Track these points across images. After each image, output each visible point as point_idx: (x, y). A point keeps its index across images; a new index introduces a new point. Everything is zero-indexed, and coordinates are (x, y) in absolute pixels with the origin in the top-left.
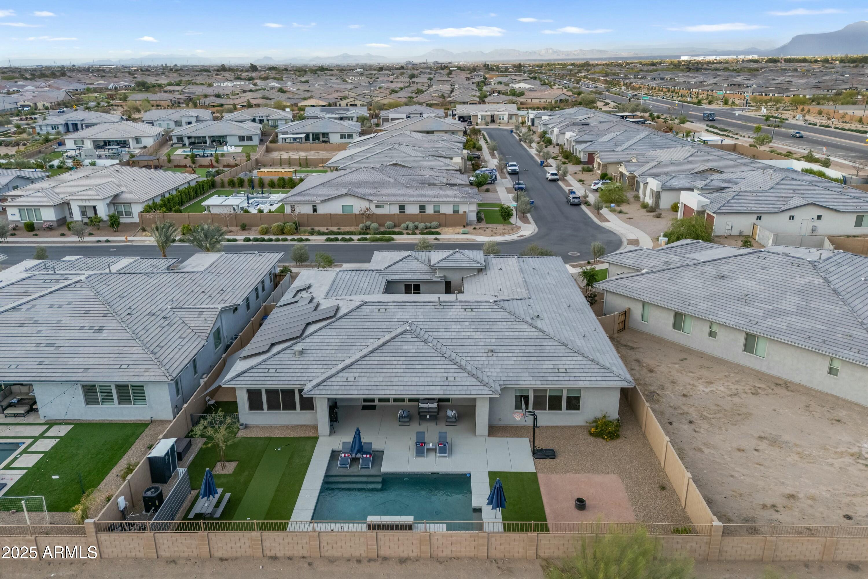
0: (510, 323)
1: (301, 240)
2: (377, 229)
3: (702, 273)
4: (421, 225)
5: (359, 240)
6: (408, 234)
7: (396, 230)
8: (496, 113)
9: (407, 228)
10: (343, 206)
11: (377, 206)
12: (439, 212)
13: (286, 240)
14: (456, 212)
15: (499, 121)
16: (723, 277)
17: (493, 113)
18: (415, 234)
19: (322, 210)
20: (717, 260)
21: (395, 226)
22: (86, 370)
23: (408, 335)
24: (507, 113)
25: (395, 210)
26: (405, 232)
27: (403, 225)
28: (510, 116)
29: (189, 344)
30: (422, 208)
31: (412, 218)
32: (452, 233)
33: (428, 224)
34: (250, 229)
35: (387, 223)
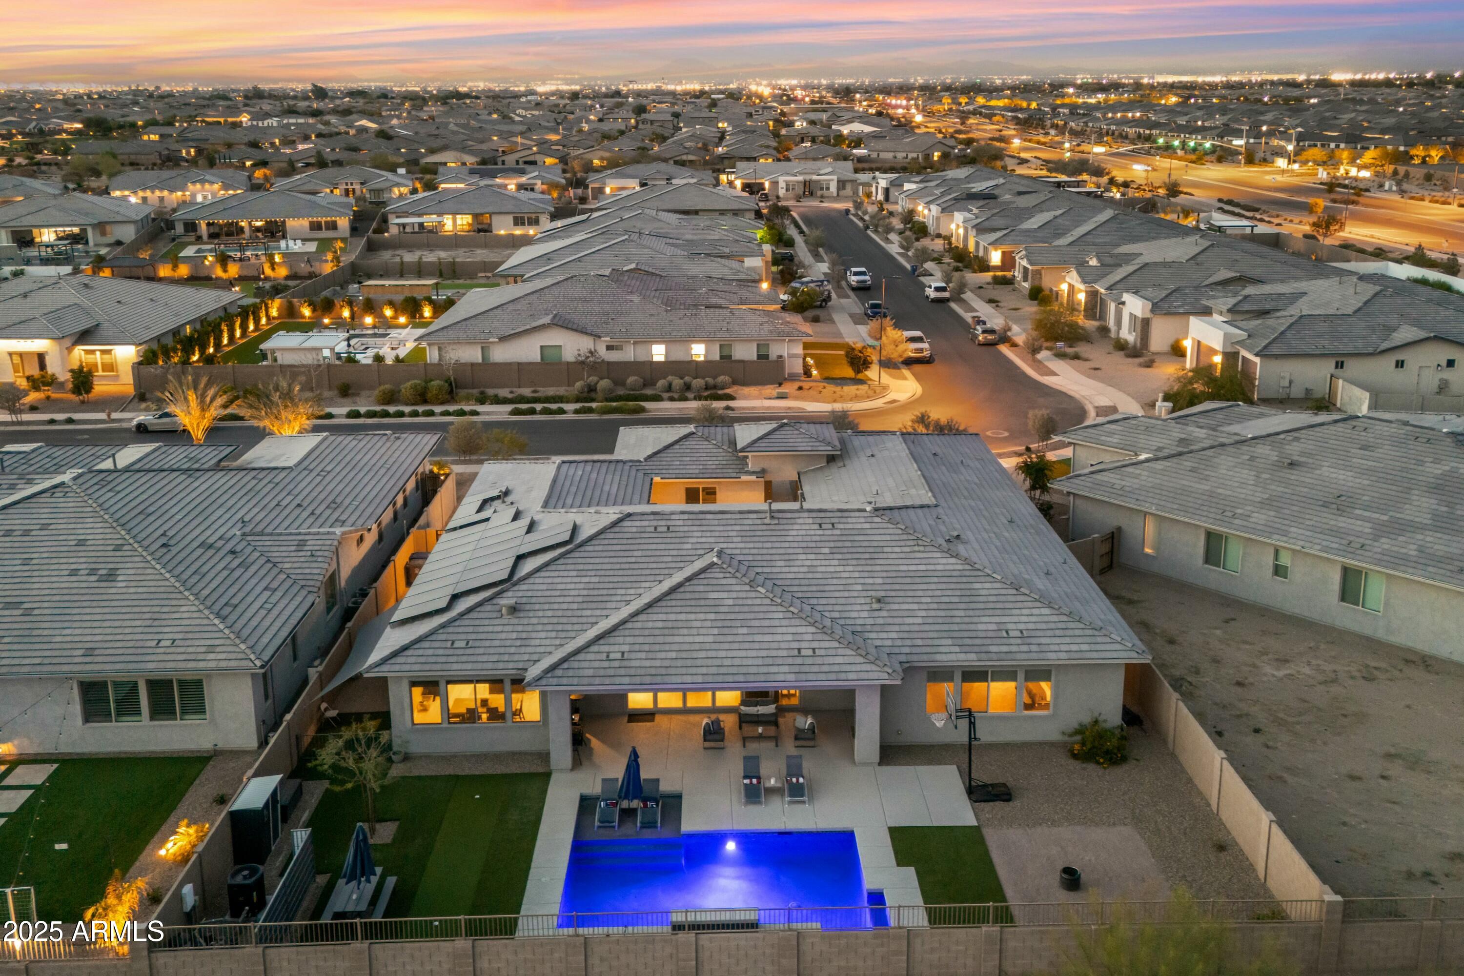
0: (907, 549)
1: (462, 413)
2: (611, 391)
3: (1252, 459)
4: (698, 383)
5: (577, 412)
6: (672, 399)
7: (649, 392)
8: (815, 177)
9: (669, 388)
10: (542, 347)
11: (609, 348)
13: (431, 413)
15: (819, 193)
16: (1292, 464)
17: (808, 178)
18: (686, 399)
19: (502, 354)
20: (1278, 434)
21: (645, 385)
22: (89, 652)
23: (716, 573)
24: (835, 177)
26: (666, 395)
27: (661, 383)
28: (842, 184)
29: (285, 601)
32: (758, 397)
33: (709, 380)
34: (357, 394)
35: (630, 380)
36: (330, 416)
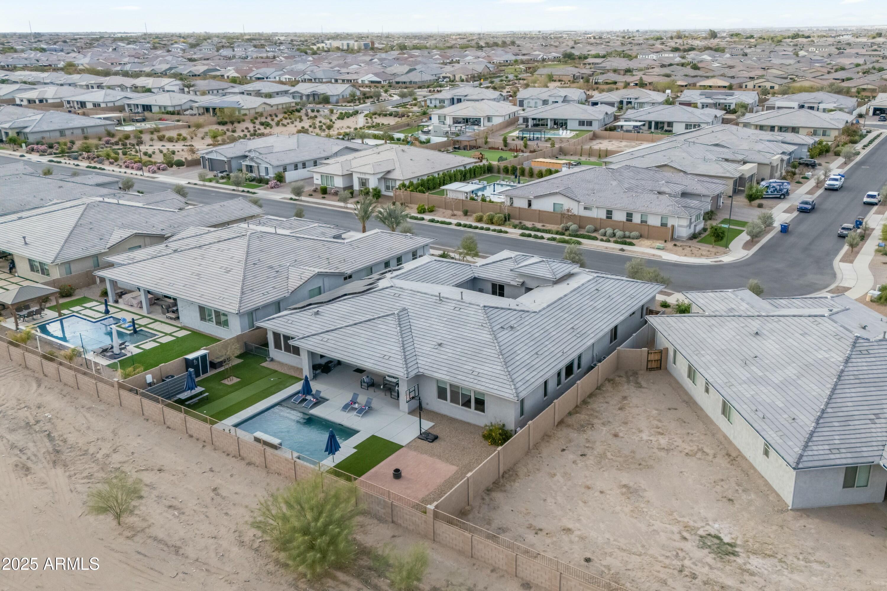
2: (577, 231)
4: (620, 234)
5: (549, 239)
6: (602, 240)
7: (592, 234)
10: (554, 204)
12: (646, 222)
14: (664, 225)
18: (609, 241)
19: (537, 205)
21: (594, 231)
25: (603, 215)
26: (600, 237)
27: (602, 231)
29: (274, 293)
30: (629, 216)
31: (616, 225)
32: (647, 247)
33: (627, 233)
34: (471, 215)
35: (588, 227)
36: (450, 224)
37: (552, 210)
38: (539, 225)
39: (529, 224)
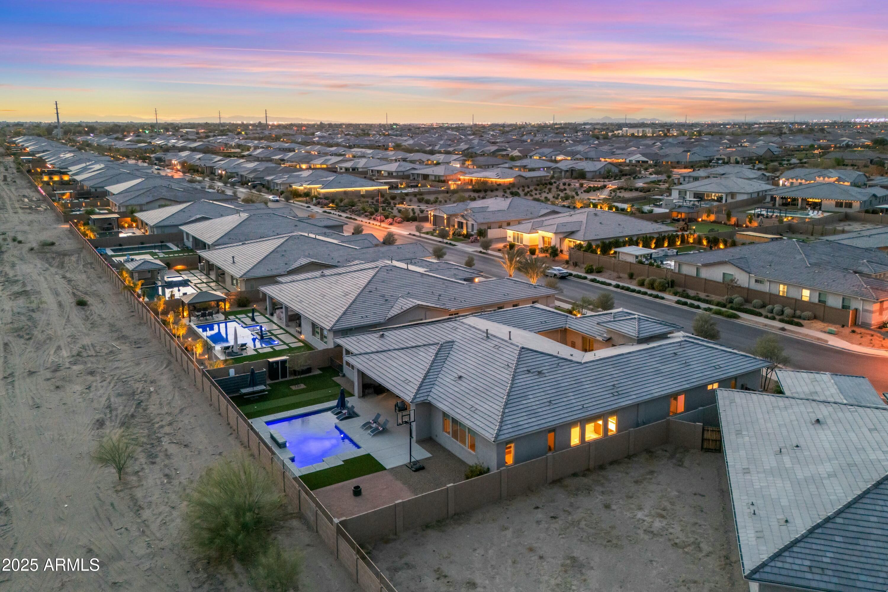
0: (503, 366)
1: (656, 297)
2: (742, 304)
4: (789, 312)
5: (705, 309)
6: (766, 317)
7: (758, 310)
10: (724, 273)
11: (756, 281)
12: (824, 302)
14: (845, 307)
18: (773, 319)
19: (705, 273)
21: (763, 306)
26: (764, 314)
27: (770, 307)
31: (786, 301)
32: (817, 331)
33: (798, 313)
34: (635, 279)
35: (755, 301)
36: (610, 285)
37: (721, 281)
38: (702, 295)
39: (692, 293)
